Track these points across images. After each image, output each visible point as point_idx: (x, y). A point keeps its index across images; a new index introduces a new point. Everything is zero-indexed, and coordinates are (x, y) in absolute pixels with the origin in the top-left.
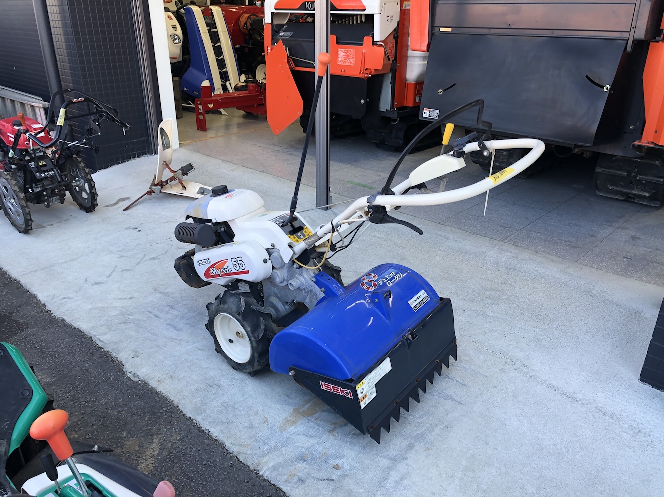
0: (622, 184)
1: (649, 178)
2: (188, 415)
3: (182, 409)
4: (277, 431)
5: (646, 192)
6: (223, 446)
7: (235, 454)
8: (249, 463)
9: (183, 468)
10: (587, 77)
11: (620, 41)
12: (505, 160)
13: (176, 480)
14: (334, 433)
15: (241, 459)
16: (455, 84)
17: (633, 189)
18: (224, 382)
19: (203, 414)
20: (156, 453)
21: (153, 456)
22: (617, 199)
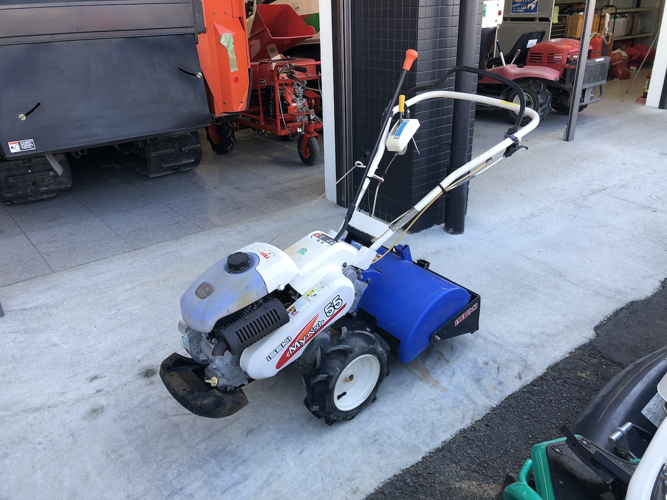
0: (172, 159)
1: (191, 147)
2: (420, 459)
3: (410, 464)
4: (446, 393)
5: (191, 159)
6: (463, 431)
7: (474, 422)
8: (484, 413)
9: (494, 458)
10: (179, 69)
11: (189, 35)
12: (52, 181)
13: (509, 463)
14: (450, 361)
15: (479, 418)
16: (39, 104)
17: (181, 161)
18: (371, 429)
19: (420, 446)
20: (474, 483)
21: (480, 485)
22: (167, 175)
